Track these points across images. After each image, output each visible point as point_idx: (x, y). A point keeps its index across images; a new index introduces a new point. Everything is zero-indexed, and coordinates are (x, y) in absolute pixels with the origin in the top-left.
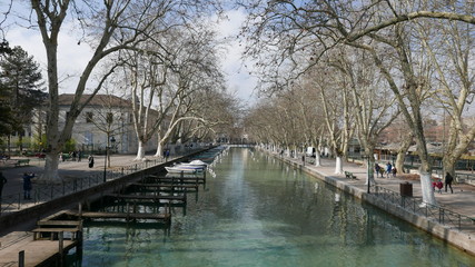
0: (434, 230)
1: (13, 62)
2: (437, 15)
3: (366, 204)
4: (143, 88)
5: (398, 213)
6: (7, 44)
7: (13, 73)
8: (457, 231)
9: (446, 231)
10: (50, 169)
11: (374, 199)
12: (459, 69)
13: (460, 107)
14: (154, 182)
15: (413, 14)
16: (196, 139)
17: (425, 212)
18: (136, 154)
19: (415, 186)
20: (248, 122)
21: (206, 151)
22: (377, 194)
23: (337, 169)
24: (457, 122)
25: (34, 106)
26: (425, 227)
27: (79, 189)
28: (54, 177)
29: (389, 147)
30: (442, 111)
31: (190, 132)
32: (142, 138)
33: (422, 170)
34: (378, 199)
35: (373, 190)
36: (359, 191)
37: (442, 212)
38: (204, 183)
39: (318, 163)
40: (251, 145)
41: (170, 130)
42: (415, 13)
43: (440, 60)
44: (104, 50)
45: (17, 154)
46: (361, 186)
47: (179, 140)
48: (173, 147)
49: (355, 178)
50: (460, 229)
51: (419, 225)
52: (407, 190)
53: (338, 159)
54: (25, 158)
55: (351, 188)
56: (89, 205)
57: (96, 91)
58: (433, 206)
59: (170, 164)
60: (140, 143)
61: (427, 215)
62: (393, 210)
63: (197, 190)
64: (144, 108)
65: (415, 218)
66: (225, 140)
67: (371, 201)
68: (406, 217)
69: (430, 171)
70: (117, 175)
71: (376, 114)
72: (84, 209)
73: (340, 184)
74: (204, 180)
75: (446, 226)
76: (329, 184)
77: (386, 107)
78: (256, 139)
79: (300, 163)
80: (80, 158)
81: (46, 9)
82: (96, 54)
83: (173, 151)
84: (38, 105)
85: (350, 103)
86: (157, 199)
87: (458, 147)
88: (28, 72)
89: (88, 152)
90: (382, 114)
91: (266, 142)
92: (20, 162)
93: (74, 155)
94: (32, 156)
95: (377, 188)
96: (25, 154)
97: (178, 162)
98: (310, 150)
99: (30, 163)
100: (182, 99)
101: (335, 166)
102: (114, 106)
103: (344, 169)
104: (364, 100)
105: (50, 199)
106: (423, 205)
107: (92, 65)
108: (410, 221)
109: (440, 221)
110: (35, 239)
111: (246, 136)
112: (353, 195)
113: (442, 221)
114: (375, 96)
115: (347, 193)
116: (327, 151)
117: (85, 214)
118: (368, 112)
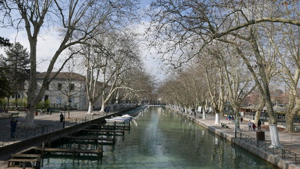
0: (279, 164)
1: (14, 52)
2: (274, 20)
3: (234, 145)
4: (93, 68)
5: (255, 152)
6: (8, 40)
7: (14, 58)
8: (294, 165)
9: (287, 165)
10: (29, 119)
11: (239, 142)
12: (294, 57)
13: (296, 81)
14: (97, 129)
15: (258, 20)
16: (127, 101)
17: (273, 151)
18: (87, 110)
19: (266, 134)
20: (161, 91)
21: (134, 109)
22: (241, 138)
23: (216, 121)
24: (294, 91)
25: (26, 79)
26: (273, 162)
27: (45, 133)
28: (31, 125)
29: (251, 107)
30: (284, 84)
31: (123, 96)
32: (91, 100)
33: (271, 123)
34: (242, 142)
35: (238, 136)
36: (230, 136)
37: (284, 152)
38: (129, 130)
39: (204, 117)
40: (163, 105)
41: (110, 95)
42: (260, 19)
43: (282, 51)
44: (66, 44)
45: (13, 109)
46: (231, 133)
47: (117, 102)
48: (112, 106)
49: (227, 127)
50: (296, 163)
51: (269, 160)
52: (261, 136)
53: (217, 115)
54: (17, 112)
55: (225, 134)
56: (49, 143)
57: (60, 69)
58: (278, 148)
59: (109, 117)
60: (90, 103)
61: (274, 154)
62: (251, 150)
63: (124, 134)
64: (93, 81)
65: (266, 155)
66: (147, 102)
67: (237, 143)
68: (260, 155)
69: (275, 123)
70: (72, 123)
71: (242, 85)
72: (46, 146)
73: (217, 131)
74: (129, 127)
75: (287, 162)
76: (211, 131)
77: (248, 81)
78: (166, 101)
79: (193, 117)
80: (51, 112)
81: (31, 19)
82: (61, 46)
83: (112, 108)
84: (28, 78)
85: (224, 78)
86: (96, 140)
87: (295, 107)
88: (23, 58)
89: (58, 109)
90: (246, 86)
91: (172, 103)
92: (12, 114)
93: (48, 111)
94: (22, 111)
95: (241, 134)
96: (18, 109)
97: (114, 115)
98: (200, 108)
99: (19, 115)
100: (118, 75)
101: (215, 119)
102: (74, 80)
103: (221, 122)
104: (234, 77)
105: (25, 139)
106: (271, 147)
107: (58, 53)
108: (263, 157)
109: (283, 158)
110: (9, 166)
111: (160, 99)
112: (226, 139)
113: (284, 158)
114: (241, 74)
115: (222, 137)
116: (211, 109)
117: (46, 150)
118: (236, 84)
